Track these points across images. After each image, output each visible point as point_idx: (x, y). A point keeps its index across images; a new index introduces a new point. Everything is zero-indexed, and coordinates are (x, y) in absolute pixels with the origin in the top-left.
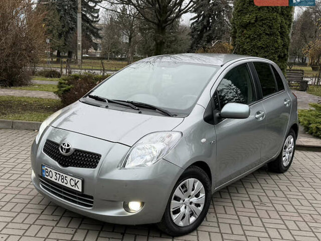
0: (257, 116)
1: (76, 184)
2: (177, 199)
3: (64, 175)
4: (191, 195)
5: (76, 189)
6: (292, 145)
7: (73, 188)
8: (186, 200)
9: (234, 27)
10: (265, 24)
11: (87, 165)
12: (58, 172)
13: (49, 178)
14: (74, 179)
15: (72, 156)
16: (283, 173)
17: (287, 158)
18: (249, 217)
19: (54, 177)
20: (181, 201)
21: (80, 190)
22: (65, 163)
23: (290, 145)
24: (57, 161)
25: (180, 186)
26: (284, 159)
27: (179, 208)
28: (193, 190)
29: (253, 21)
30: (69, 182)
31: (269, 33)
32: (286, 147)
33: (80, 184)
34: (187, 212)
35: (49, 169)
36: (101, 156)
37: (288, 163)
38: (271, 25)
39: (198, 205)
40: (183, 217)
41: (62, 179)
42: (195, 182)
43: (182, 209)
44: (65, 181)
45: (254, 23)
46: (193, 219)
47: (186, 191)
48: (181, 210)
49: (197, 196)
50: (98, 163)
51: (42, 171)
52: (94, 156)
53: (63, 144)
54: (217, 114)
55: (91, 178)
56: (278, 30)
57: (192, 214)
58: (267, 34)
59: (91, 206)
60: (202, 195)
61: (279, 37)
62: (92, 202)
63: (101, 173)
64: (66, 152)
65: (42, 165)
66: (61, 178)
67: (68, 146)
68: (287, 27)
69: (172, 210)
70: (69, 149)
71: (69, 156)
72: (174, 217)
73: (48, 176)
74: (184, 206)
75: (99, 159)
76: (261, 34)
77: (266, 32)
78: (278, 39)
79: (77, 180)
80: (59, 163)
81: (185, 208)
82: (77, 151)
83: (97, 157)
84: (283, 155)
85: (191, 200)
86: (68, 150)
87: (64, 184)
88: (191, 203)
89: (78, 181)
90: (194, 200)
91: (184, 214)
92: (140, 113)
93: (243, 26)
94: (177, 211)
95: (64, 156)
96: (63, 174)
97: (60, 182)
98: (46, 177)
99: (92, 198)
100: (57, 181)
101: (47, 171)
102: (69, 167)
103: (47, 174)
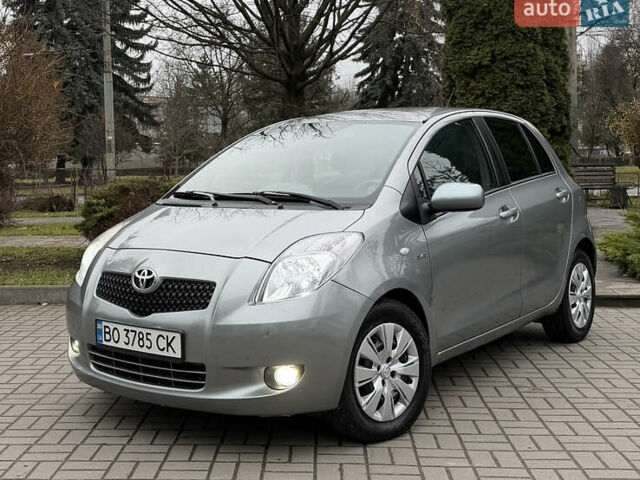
0: (503, 214)
1: (169, 345)
2: (366, 363)
3: (145, 331)
4: (392, 356)
5: (170, 354)
6: (587, 284)
7: (164, 353)
8: (384, 366)
9: (449, 77)
10: (511, 66)
11: (189, 305)
12: (130, 328)
13: (112, 344)
14: (165, 334)
15: (158, 294)
16: (576, 341)
17: (580, 309)
18: (512, 410)
19: (123, 339)
20: (374, 369)
21: (178, 355)
22: (145, 309)
23: (583, 284)
24: (127, 308)
25: (368, 336)
26: (573, 311)
27: (371, 383)
28: (394, 347)
29: (486, 62)
30: (154, 343)
31: (522, 83)
32: (574, 288)
33: (177, 344)
34: (387, 391)
35: (112, 326)
36: (215, 284)
37: (585, 321)
38: (525, 67)
39: (407, 379)
40: (381, 403)
41: (140, 339)
42: (396, 332)
43: (377, 385)
44: (147, 343)
45: (487, 67)
46: (400, 409)
47: (381, 348)
48: (375, 386)
49: (403, 359)
50: (210, 298)
51: (97, 332)
52: (201, 287)
53: (139, 273)
54: (425, 205)
55: (198, 328)
56: (541, 76)
57: (397, 399)
58: (518, 86)
59: (201, 386)
60: (414, 358)
61: (546, 92)
62: (203, 377)
63: (216, 316)
64: (146, 287)
65: (97, 320)
66: (137, 339)
67: (150, 273)
68: (559, 69)
69: (357, 385)
70: (153, 278)
71: (152, 294)
72: (363, 401)
73: (109, 341)
74: (380, 379)
75: (213, 291)
76: (506, 87)
77: (517, 82)
78: (543, 94)
79: (171, 335)
80: (134, 311)
81: (383, 383)
82: (166, 281)
83: (207, 287)
84: (571, 303)
85: (393, 368)
86: (149, 282)
87: (144, 350)
88: (393, 374)
89: (174, 338)
90: (398, 367)
91: (382, 396)
92: (281, 208)
93: (466, 74)
94: (367, 389)
95: (142, 295)
96: (142, 330)
97: (136, 348)
98: (105, 343)
99: (202, 367)
100: (129, 347)
101: (107, 330)
102: (153, 315)
103: (108, 337)
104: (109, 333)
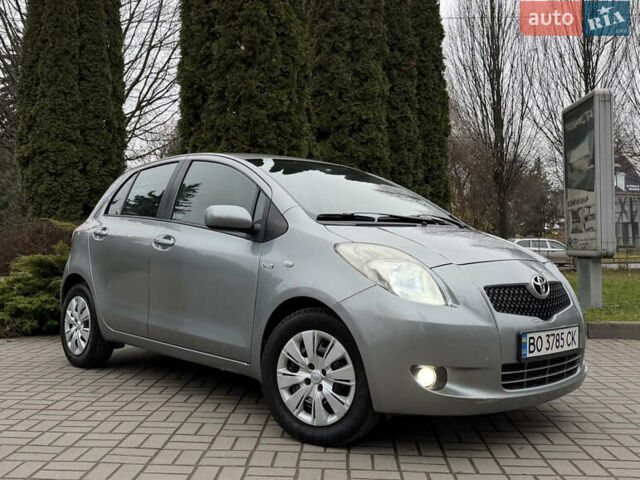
1: (573, 339)
3: (559, 332)
7: (571, 348)
12: (550, 333)
13: (536, 354)
14: (570, 330)
15: (550, 297)
19: (546, 345)
21: (577, 347)
22: (547, 313)
24: (535, 315)
30: (565, 341)
33: (577, 336)
35: (536, 336)
41: (557, 341)
44: (561, 344)
53: (536, 279)
65: (519, 337)
66: (555, 341)
71: (547, 298)
73: (533, 352)
80: (542, 318)
87: (560, 350)
89: (575, 331)
95: (542, 301)
97: (555, 350)
98: (529, 355)
100: (550, 352)
101: (532, 341)
102: (555, 317)
103: (532, 348)
104: (533, 344)
